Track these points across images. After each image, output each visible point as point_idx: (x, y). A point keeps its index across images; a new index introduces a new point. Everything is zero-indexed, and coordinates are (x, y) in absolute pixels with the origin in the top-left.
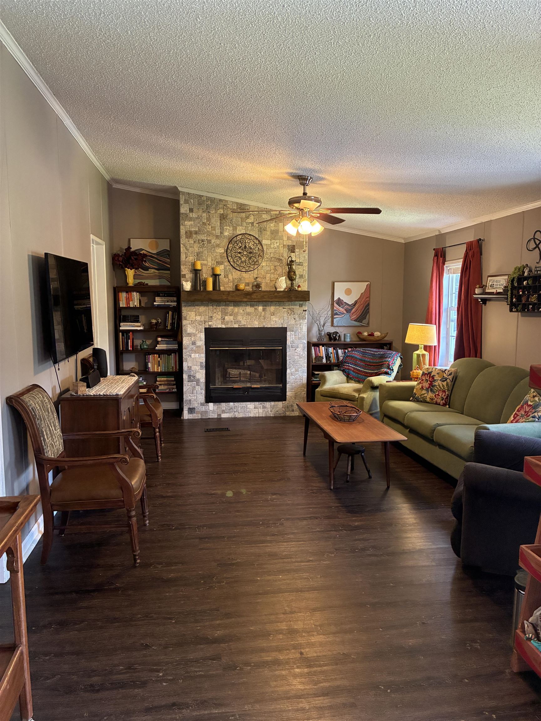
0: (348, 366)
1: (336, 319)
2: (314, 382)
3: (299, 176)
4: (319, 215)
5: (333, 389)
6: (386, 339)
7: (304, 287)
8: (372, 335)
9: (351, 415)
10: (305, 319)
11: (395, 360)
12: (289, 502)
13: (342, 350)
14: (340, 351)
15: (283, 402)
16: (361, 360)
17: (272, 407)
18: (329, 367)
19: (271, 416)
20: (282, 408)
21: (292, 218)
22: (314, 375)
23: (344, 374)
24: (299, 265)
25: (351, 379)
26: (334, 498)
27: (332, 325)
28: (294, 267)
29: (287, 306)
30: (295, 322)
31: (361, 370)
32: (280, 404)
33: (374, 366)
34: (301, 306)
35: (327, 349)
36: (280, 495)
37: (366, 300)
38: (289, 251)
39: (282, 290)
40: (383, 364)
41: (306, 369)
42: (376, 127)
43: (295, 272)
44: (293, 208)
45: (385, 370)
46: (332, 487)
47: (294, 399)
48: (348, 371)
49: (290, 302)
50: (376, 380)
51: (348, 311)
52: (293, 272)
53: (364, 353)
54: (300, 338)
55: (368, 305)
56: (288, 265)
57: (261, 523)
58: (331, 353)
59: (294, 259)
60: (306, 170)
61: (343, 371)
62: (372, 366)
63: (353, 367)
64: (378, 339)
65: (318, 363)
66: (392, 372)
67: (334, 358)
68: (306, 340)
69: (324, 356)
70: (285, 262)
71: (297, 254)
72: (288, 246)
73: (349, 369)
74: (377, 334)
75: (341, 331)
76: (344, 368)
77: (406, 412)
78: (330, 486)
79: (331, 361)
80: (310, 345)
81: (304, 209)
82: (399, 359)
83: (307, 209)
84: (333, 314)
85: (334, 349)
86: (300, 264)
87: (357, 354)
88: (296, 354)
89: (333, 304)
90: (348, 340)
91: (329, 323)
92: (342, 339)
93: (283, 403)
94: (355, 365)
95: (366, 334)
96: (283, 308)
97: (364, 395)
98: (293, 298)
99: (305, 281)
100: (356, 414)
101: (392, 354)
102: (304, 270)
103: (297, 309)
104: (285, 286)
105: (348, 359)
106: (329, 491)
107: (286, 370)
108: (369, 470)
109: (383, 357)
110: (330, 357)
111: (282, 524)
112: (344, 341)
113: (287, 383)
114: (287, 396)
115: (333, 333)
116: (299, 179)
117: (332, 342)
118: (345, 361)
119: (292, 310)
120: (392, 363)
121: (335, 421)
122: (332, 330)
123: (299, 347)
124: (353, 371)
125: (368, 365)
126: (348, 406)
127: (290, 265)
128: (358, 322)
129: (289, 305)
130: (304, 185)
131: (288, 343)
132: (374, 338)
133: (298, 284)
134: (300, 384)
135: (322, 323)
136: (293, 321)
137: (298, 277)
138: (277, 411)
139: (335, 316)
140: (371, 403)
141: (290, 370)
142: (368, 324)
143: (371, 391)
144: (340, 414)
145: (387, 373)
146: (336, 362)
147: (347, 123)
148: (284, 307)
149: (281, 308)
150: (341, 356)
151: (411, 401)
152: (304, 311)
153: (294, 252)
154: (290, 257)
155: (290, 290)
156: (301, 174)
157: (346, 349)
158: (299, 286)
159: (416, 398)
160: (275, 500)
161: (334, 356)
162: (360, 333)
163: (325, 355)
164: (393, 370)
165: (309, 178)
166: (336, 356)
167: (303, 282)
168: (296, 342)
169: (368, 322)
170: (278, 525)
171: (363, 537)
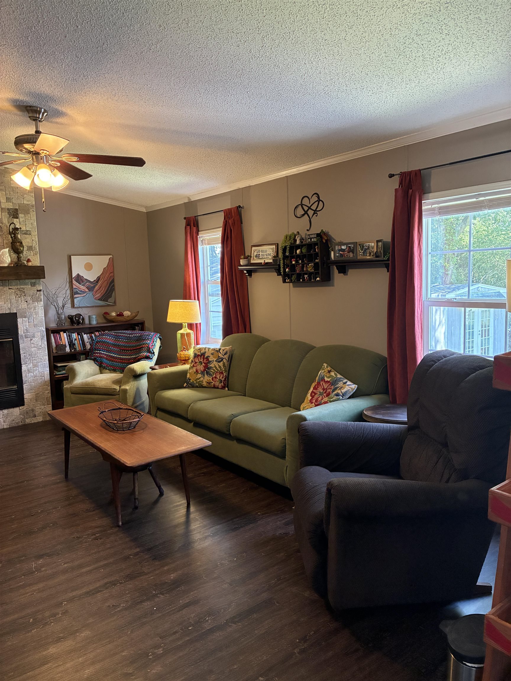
0: (100, 353)
1: (78, 299)
2: (57, 376)
3: (27, 106)
4: (59, 164)
5: (87, 384)
6: (136, 318)
7: (36, 261)
8: (121, 315)
9: (131, 422)
10: (41, 301)
11: (155, 342)
12: (66, 565)
13: (88, 335)
14: (85, 336)
15: (21, 408)
16: (114, 346)
17: (6, 416)
18: (74, 357)
19: (5, 427)
20: (20, 415)
21: (22, 165)
22: (56, 368)
23: (95, 363)
24: (26, 234)
25: (104, 368)
26: (127, 539)
27: (73, 306)
28: (19, 236)
29: (14, 286)
30: (28, 305)
31: (116, 357)
32: (16, 411)
33: (130, 350)
34: (33, 285)
35: (69, 336)
36: (49, 555)
37: (110, 275)
38: (10, 216)
39: (6, 265)
40: (142, 348)
41: (48, 362)
42: (160, 26)
43: (21, 243)
44: (21, 151)
45: (146, 354)
46: (120, 523)
47: (35, 401)
48: (101, 360)
49: (18, 281)
50: (139, 366)
51: (90, 289)
52: (19, 242)
53: (117, 337)
54: (36, 325)
55: (113, 281)
56: (10, 233)
57: (31, 620)
58: (76, 339)
59: (18, 226)
60: (39, 96)
61: (95, 360)
62: (128, 350)
63: (105, 355)
64: (128, 319)
65: (60, 353)
66: (153, 355)
67: (79, 345)
68: (45, 327)
69: (67, 344)
70: (5, 229)
71: (21, 220)
72: (8, 209)
73: (101, 357)
74: (127, 313)
75: (85, 313)
76: (93, 356)
77: (188, 403)
78: (118, 521)
79: (76, 349)
80: (49, 332)
81: (41, 152)
82: (158, 340)
83: (45, 152)
84: (73, 293)
85: (78, 334)
86: (27, 233)
87: (108, 338)
88: (32, 345)
89: (72, 281)
90: (94, 322)
91: (69, 305)
92: (87, 321)
93: (20, 409)
94: (108, 351)
95: (114, 314)
96: (9, 289)
98: (23, 276)
99: (36, 254)
100: (138, 419)
101: (151, 336)
102: (33, 240)
103: (28, 289)
104: (10, 259)
105: (99, 346)
106: (117, 529)
107: (21, 367)
108: (159, 485)
109: (140, 339)
110: (74, 344)
112: (90, 324)
113: (24, 382)
114: (25, 400)
115: (76, 315)
116: (28, 111)
117: (76, 326)
118: (95, 348)
119: (22, 291)
120: (152, 345)
121: (110, 431)
122: (73, 312)
123: (36, 336)
124: (106, 359)
125: (123, 350)
126: (122, 409)
127: (14, 234)
128: (104, 301)
129: (17, 285)
130: (35, 119)
131: (21, 332)
132: (124, 318)
133: (26, 258)
134: (41, 382)
135: (61, 305)
136: (24, 304)
137: (25, 249)
138: (13, 420)
139: (75, 296)
141: (27, 366)
142: (115, 302)
143: (133, 381)
144: (117, 423)
145: (148, 358)
146: (82, 349)
148: (11, 287)
149: (6, 288)
150: (87, 342)
151: (185, 388)
152: (37, 291)
153: (17, 218)
154: (13, 223)
155: (17, 265)
156: (31, 104)
157: (92, 333)
158: (29, 261)
159: (190, 384)
160: (44, 569)
161: (79, 343)
162: (106, 313)
163: (68, 342)
164: (154, 353)
165: (43, 111)
166: (81, 342)
167: (34, 255)
168: (32, 330)
169: (114, 300)
170: (60, 615)
171: (189, 599)
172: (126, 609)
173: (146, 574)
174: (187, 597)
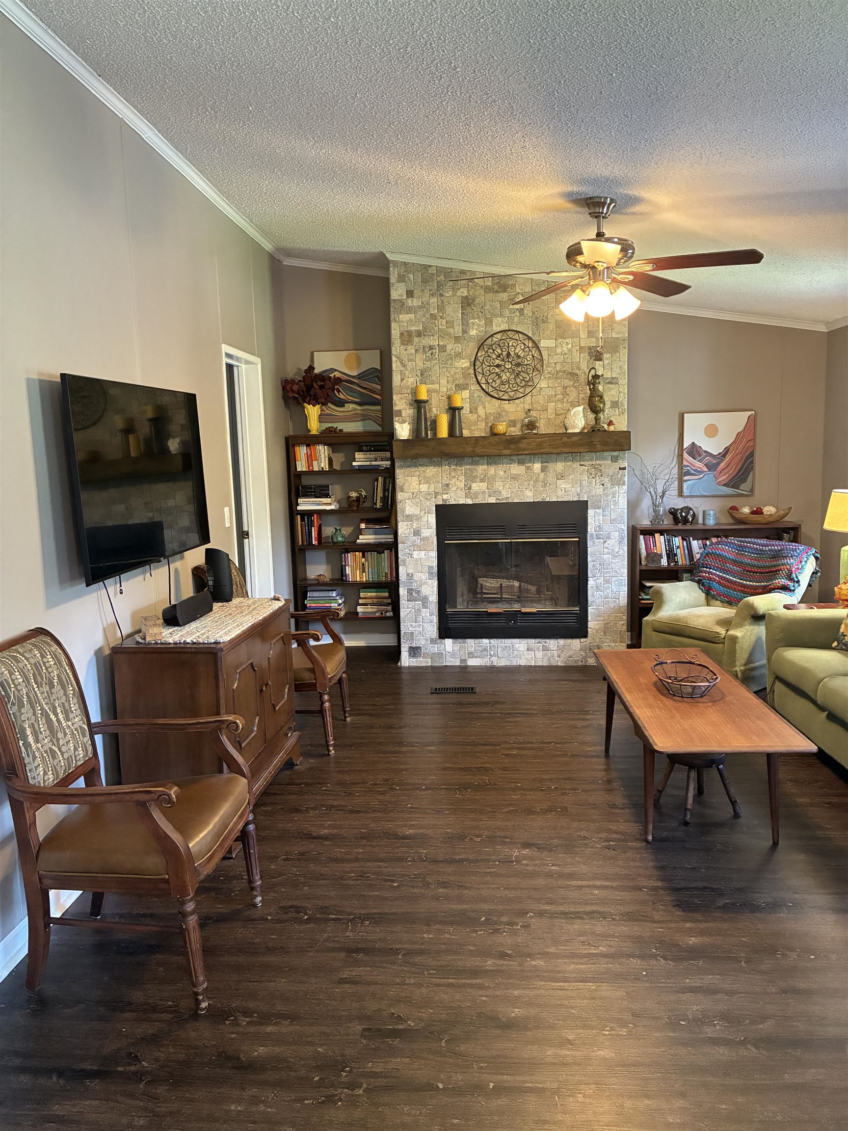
0: (709, 573)
1: (688, 482)
2: (643, 602)
3: (587, 199)
4: (631, 277)
5: (677, 619)
6: (786, 519)
7: (621, 424)
8: (758, 512)
9: (695, 686)
10: (624, 484)
11: (803, 563)
12: (553, 868)
13: (700, 542)
14: (695, 544)
15: (582, 640)
16: (735, 563)
17: (561, 649)
18: (673, 575)
19: (560, 664)
20: (580, 650)
21: (574, 288)
22: (643, 588)
23: (700, 588)
24: (610, 383)
25: (714, 597)
26: (651, 864)
27: (681, 494)
28: (600, 388)
29: (588, 461)
30: (604, 490)
31: (735, 582)
32: (575, 644)
33: (760, 573)
34: (615, 459)
35: (669, 541)
36: (539, 847)
37: (748, 445)
38: (591, 358)
39: (577, 431)
40: (778, 570)
41: (626, 578)
43: (601, 397)
44: (575, 266)
45: (783, 581)
46: (650, 838)
47: (602, 634)
48: (709, 583)
49: (594, 453)
50: (762, 602)
51: (711, 467)
52: (598, 396)
53: (740, 548)
54: (614, 520)
55: (752, 454)
56: (589, 383)
57: (483, 919)
58: (678, 547)
59: (599, 373)
60: (595, 181)
61: (699, 582)
62: (756, 573)
63: (718, 576)
64: (771, 519)
65: (652, 566)
66: (796, 585)
67: (683, 556)
68: (626, 524)
69: (664, 553)
70: (583, 378)
71: (606, 362)
72: (590, 348)
73: (710, 579)
74: (769, 510)
75: (698, 506)
76: (699, 576)
77: (821, 676)
78: (646, 833)
79: (677, 562)
80: (634, 533)
81: (596, 264)
82: (812, 560)
83: (600, 264)
84: (683, 473)
85: (683, 539)
86: (613, 381)
87: (727, 549)
88: (605, 550)
89: (682, 455)
90: (711, 522)
91: (673, 491)
92: (700, 521)
93: (581, 642)
94: (723, 570)
95: (746, 510)
96: (581, 465)
97: (738, 633)
98: (598, 446)
99: (623, 413)
100: (707, 684)
101: (798, 551)
102: (620, 392)
103: (608, 465)
104: (583, 423)
105: (709, 561)
106: (645, 844)
107: (587, 580)
108: (733, 800)
109: (777, 555)
110: (676, 555)
111: (526, 927)
112: (704, 524)
113: (589, 604)
114: (589, 629)
115: (682, 510)
116: (588, 205)
117: (680, 526)
118: (702, 564)
119: (597, 468)
120: (798, 569)
121: (662, 694)
122: (679, 504)
123: (612, 537)
124: (719, 583)
125: (748, 571)
126: (693, 664)
127: (593, 384)
128: (732, 487)
129: (591, 460)
130: (597, 216)
131: (591, 529)
132: (764, 518)
133: (608, 419)
134: (614, 607)
135: (660, 491)
136: (599, 488)
137: (607, 406)
138: (571, 657)
139: (686, 478)
140: (751, 648)
141: (595, 581)
142: (752, 491)
143: (751, 624)
144: (672, 683)
145: (785, 588)
146: (688, 564)
147: (662, 39)
148: (582, 463)
149: (576, 465)
150: (698, 553)
151: (834, 649)
152: (620, 469)
153: (600, 360)
154: (593, 368)
155: (593, 431)
156: (591, 195)
157: (707, 539)
158: (610, 423)
159: (844, 644)
160: (525, 862)
161: (682, 553)
162: (734, 508)
163: (666, 551)
164: (798, 582)
165: (608, 202)
166: (686, 552)
167: (619, 415)
168: (607, 528)
169: (750, 487)
170: (519, 927)
171: (702, 983)
172: (604, 955)
173: (654, 922)
174: (699, 979)
